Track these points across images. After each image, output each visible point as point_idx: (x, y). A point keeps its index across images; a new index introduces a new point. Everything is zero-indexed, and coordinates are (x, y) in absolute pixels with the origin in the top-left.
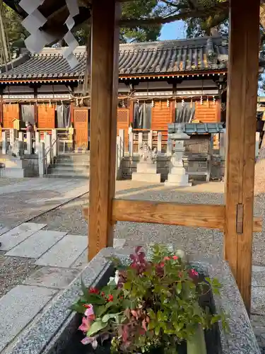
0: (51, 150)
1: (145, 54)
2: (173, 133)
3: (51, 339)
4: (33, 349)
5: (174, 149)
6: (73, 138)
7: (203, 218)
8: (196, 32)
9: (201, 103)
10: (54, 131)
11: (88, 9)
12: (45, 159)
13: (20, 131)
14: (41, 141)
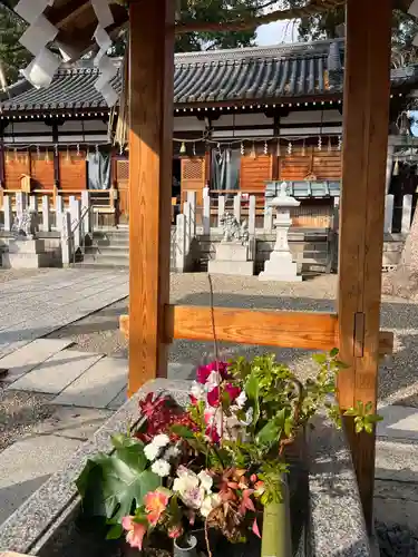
0: (81, 224)
1: (230, 68)
2: (274, 196)
3: (60, 514)
4: (33, 527)
5: (275, 222)
6: (116, 206)
7: (304, 334)
8: (314, 30)
9: (320, 148)
10: (85, 194)
11: (123, 7)
12: (71, 239)
13: (32, 194)
14: (66, 210)
